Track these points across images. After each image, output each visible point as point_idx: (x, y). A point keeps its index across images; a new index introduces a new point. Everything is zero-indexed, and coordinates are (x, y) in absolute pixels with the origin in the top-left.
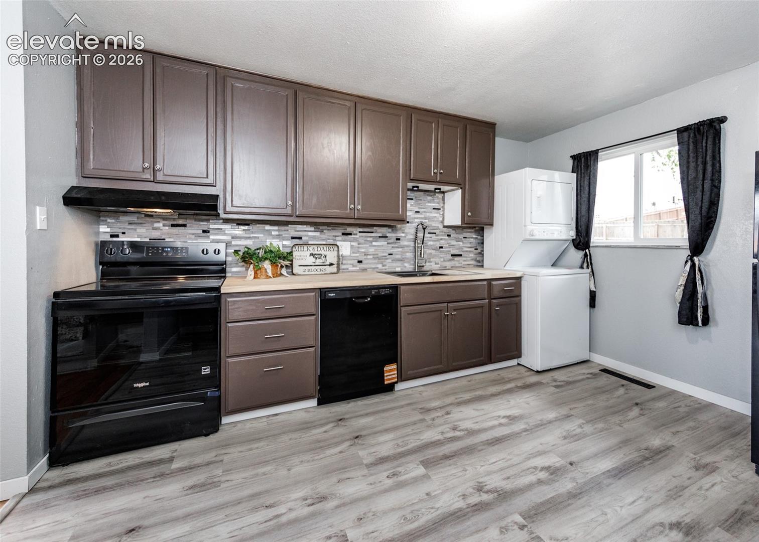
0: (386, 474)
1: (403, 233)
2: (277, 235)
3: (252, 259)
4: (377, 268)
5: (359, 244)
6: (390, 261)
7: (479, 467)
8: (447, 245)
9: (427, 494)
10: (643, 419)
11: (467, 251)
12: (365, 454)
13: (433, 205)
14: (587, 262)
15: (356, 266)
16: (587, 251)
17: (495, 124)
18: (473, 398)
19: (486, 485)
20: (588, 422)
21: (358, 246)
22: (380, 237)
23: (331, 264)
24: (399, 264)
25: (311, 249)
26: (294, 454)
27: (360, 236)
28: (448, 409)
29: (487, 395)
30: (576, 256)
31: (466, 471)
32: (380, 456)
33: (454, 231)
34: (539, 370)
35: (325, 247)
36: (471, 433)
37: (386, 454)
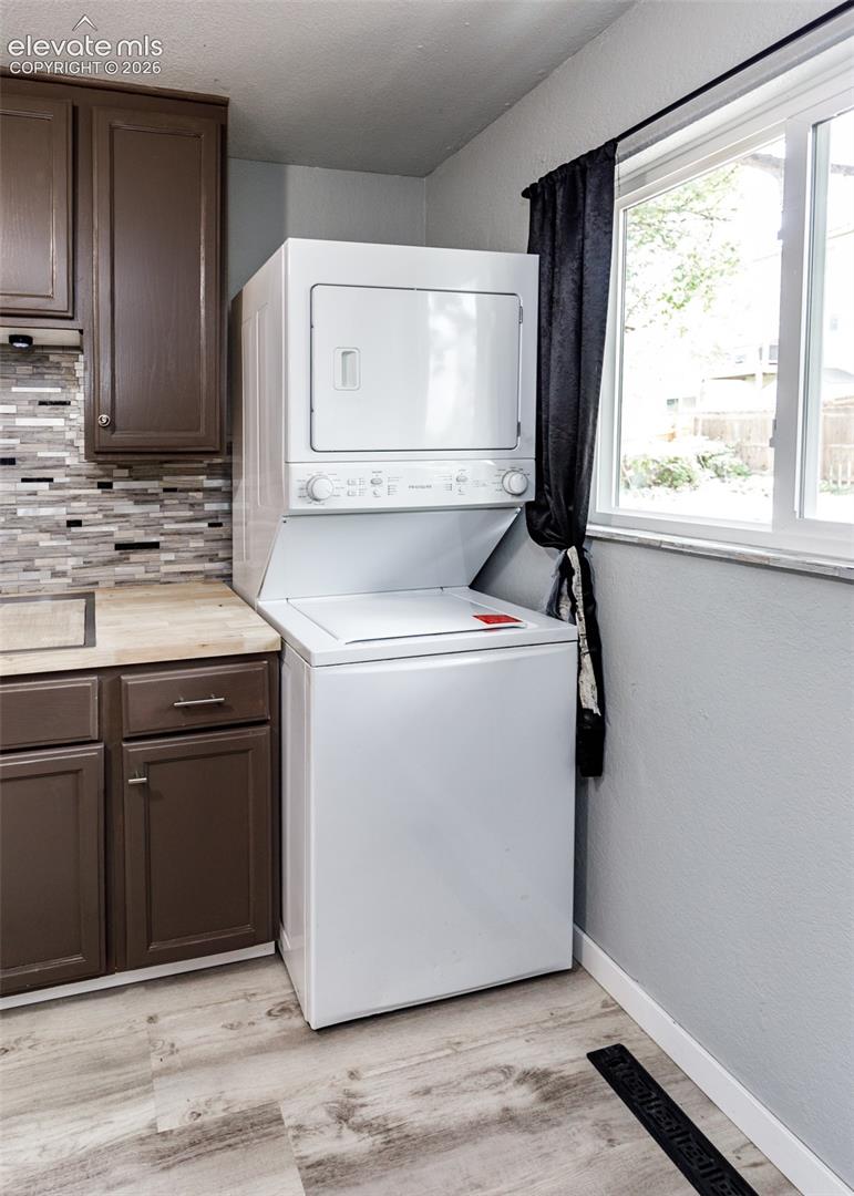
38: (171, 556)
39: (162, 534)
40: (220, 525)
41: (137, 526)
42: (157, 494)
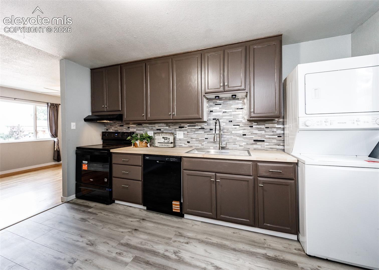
4: (199, 146)
6: (206, 142)
15: (186, 144)
21: (187, 133)
22: (199, 128)
23: (172, 143)
24: (212, 144)
25: (163, 135)
27: (188, 128)
35: (169, 134)
38: (268, 144)
39: (265, 138)
40: (281, 137)
41: (259, 136)
42: (264, 129)
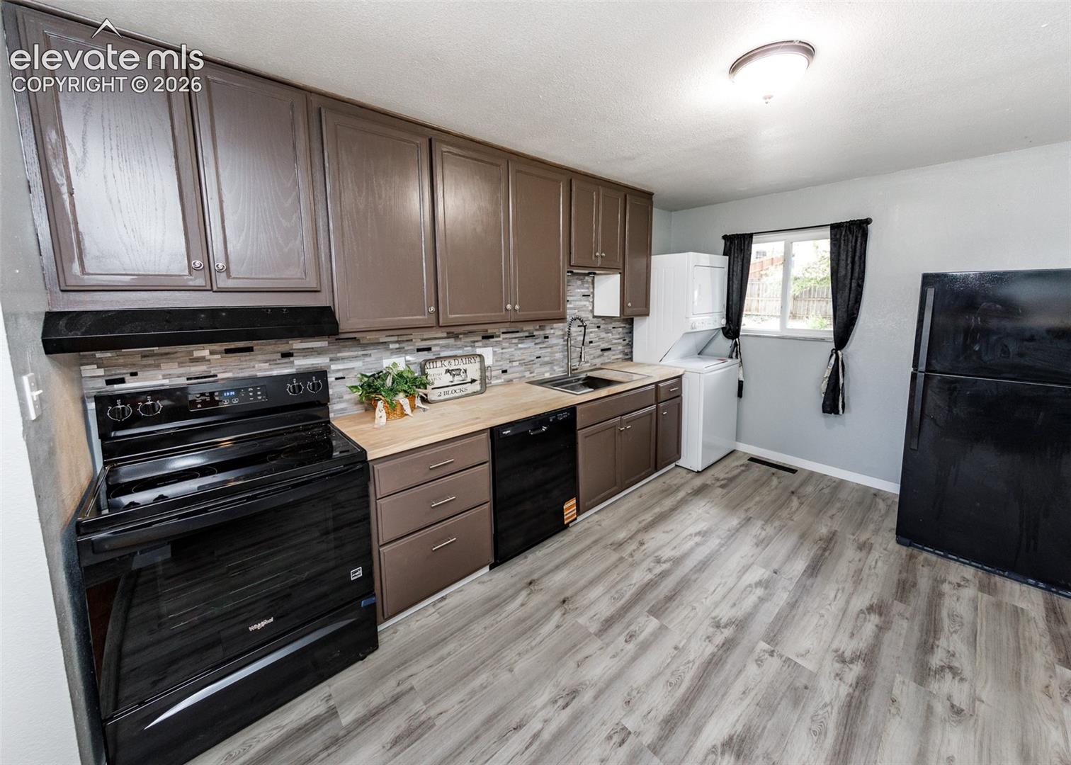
0: (622, 638)
1: (552, 329)
2: (397, 349)
3: (381, 395)
4: (524, 376)
5: (502, 349)
6: (538, 365)
7: (704, 600)
8: (597, 339)
9: (676, 648)
10: (805, 508)
11: (615, 344)
12: (587, 620)
13: (582, 291)
14: (736, 351)
15: (500, 378)
16: (737, 339)
17: (653, 194)
18: (656, 518)
19: (721, 619)
20: (766, 522)
21: (501, 351)
22: (526, 337)
23: (473, 381)
24: (547, 368)
25: (446, 363)
26: (503, 647)
27: (503, 339)
28: (639, 537)
29: (665, 511)
30: (725, 344)
31: (695, 609)
32: (603, 618)
33: (603, 322)
34: (700, 470)
35: (464, 360)
36: (677, 561)
37: (608, 614)
